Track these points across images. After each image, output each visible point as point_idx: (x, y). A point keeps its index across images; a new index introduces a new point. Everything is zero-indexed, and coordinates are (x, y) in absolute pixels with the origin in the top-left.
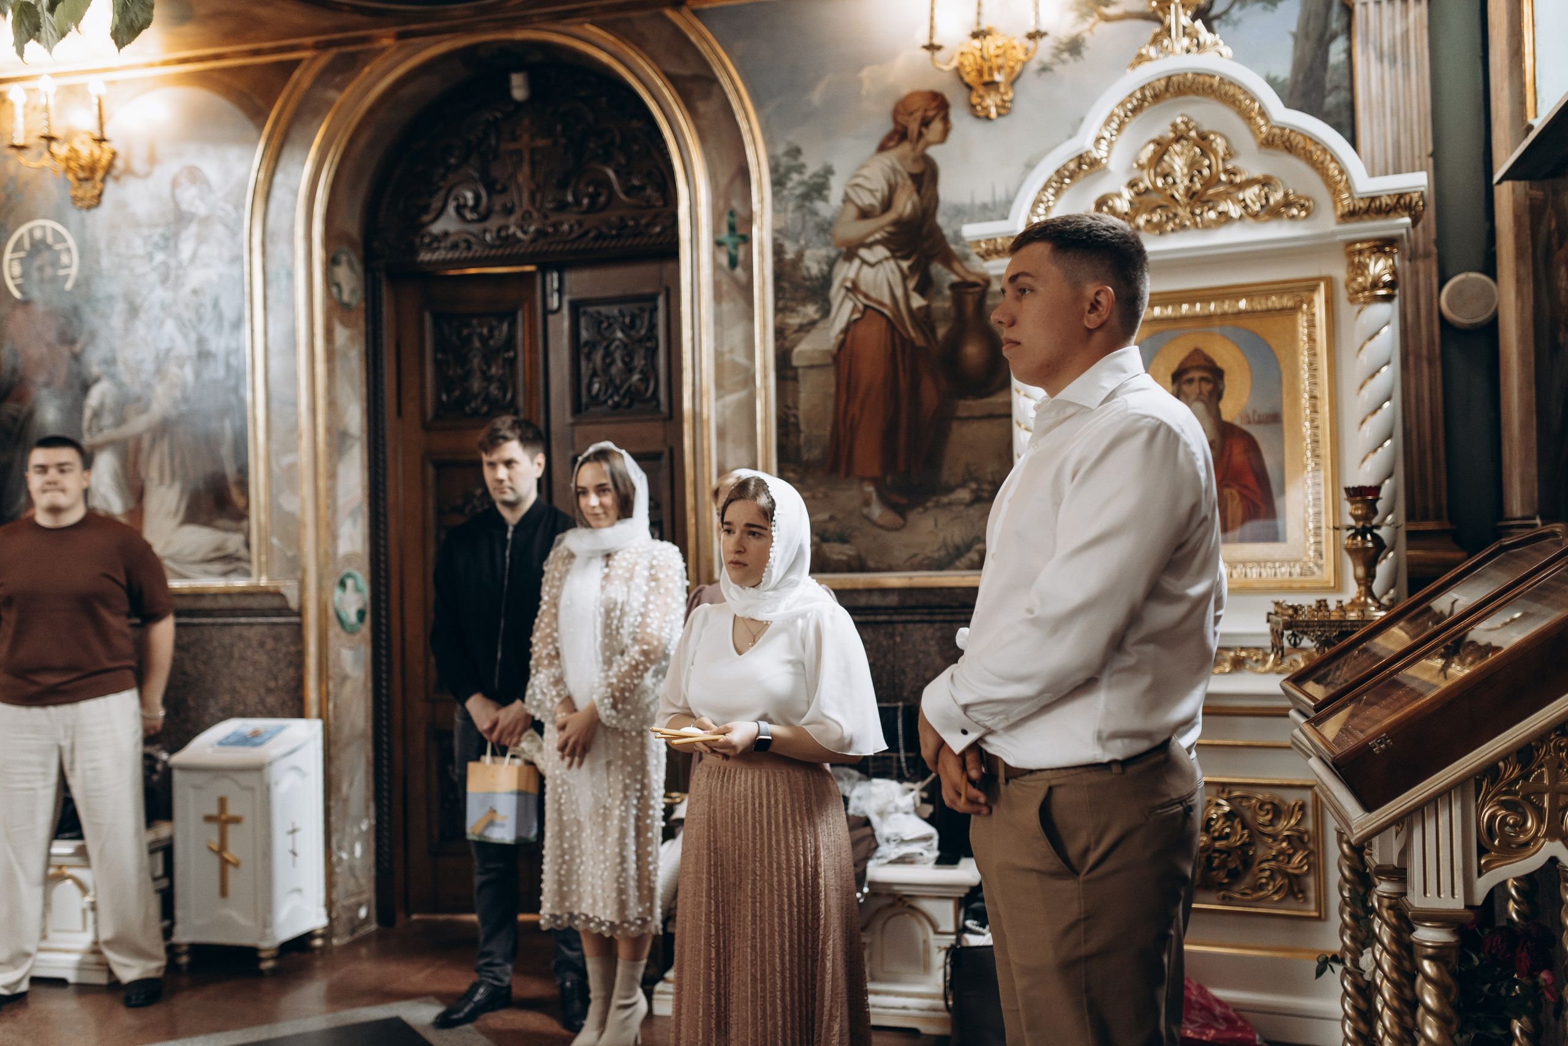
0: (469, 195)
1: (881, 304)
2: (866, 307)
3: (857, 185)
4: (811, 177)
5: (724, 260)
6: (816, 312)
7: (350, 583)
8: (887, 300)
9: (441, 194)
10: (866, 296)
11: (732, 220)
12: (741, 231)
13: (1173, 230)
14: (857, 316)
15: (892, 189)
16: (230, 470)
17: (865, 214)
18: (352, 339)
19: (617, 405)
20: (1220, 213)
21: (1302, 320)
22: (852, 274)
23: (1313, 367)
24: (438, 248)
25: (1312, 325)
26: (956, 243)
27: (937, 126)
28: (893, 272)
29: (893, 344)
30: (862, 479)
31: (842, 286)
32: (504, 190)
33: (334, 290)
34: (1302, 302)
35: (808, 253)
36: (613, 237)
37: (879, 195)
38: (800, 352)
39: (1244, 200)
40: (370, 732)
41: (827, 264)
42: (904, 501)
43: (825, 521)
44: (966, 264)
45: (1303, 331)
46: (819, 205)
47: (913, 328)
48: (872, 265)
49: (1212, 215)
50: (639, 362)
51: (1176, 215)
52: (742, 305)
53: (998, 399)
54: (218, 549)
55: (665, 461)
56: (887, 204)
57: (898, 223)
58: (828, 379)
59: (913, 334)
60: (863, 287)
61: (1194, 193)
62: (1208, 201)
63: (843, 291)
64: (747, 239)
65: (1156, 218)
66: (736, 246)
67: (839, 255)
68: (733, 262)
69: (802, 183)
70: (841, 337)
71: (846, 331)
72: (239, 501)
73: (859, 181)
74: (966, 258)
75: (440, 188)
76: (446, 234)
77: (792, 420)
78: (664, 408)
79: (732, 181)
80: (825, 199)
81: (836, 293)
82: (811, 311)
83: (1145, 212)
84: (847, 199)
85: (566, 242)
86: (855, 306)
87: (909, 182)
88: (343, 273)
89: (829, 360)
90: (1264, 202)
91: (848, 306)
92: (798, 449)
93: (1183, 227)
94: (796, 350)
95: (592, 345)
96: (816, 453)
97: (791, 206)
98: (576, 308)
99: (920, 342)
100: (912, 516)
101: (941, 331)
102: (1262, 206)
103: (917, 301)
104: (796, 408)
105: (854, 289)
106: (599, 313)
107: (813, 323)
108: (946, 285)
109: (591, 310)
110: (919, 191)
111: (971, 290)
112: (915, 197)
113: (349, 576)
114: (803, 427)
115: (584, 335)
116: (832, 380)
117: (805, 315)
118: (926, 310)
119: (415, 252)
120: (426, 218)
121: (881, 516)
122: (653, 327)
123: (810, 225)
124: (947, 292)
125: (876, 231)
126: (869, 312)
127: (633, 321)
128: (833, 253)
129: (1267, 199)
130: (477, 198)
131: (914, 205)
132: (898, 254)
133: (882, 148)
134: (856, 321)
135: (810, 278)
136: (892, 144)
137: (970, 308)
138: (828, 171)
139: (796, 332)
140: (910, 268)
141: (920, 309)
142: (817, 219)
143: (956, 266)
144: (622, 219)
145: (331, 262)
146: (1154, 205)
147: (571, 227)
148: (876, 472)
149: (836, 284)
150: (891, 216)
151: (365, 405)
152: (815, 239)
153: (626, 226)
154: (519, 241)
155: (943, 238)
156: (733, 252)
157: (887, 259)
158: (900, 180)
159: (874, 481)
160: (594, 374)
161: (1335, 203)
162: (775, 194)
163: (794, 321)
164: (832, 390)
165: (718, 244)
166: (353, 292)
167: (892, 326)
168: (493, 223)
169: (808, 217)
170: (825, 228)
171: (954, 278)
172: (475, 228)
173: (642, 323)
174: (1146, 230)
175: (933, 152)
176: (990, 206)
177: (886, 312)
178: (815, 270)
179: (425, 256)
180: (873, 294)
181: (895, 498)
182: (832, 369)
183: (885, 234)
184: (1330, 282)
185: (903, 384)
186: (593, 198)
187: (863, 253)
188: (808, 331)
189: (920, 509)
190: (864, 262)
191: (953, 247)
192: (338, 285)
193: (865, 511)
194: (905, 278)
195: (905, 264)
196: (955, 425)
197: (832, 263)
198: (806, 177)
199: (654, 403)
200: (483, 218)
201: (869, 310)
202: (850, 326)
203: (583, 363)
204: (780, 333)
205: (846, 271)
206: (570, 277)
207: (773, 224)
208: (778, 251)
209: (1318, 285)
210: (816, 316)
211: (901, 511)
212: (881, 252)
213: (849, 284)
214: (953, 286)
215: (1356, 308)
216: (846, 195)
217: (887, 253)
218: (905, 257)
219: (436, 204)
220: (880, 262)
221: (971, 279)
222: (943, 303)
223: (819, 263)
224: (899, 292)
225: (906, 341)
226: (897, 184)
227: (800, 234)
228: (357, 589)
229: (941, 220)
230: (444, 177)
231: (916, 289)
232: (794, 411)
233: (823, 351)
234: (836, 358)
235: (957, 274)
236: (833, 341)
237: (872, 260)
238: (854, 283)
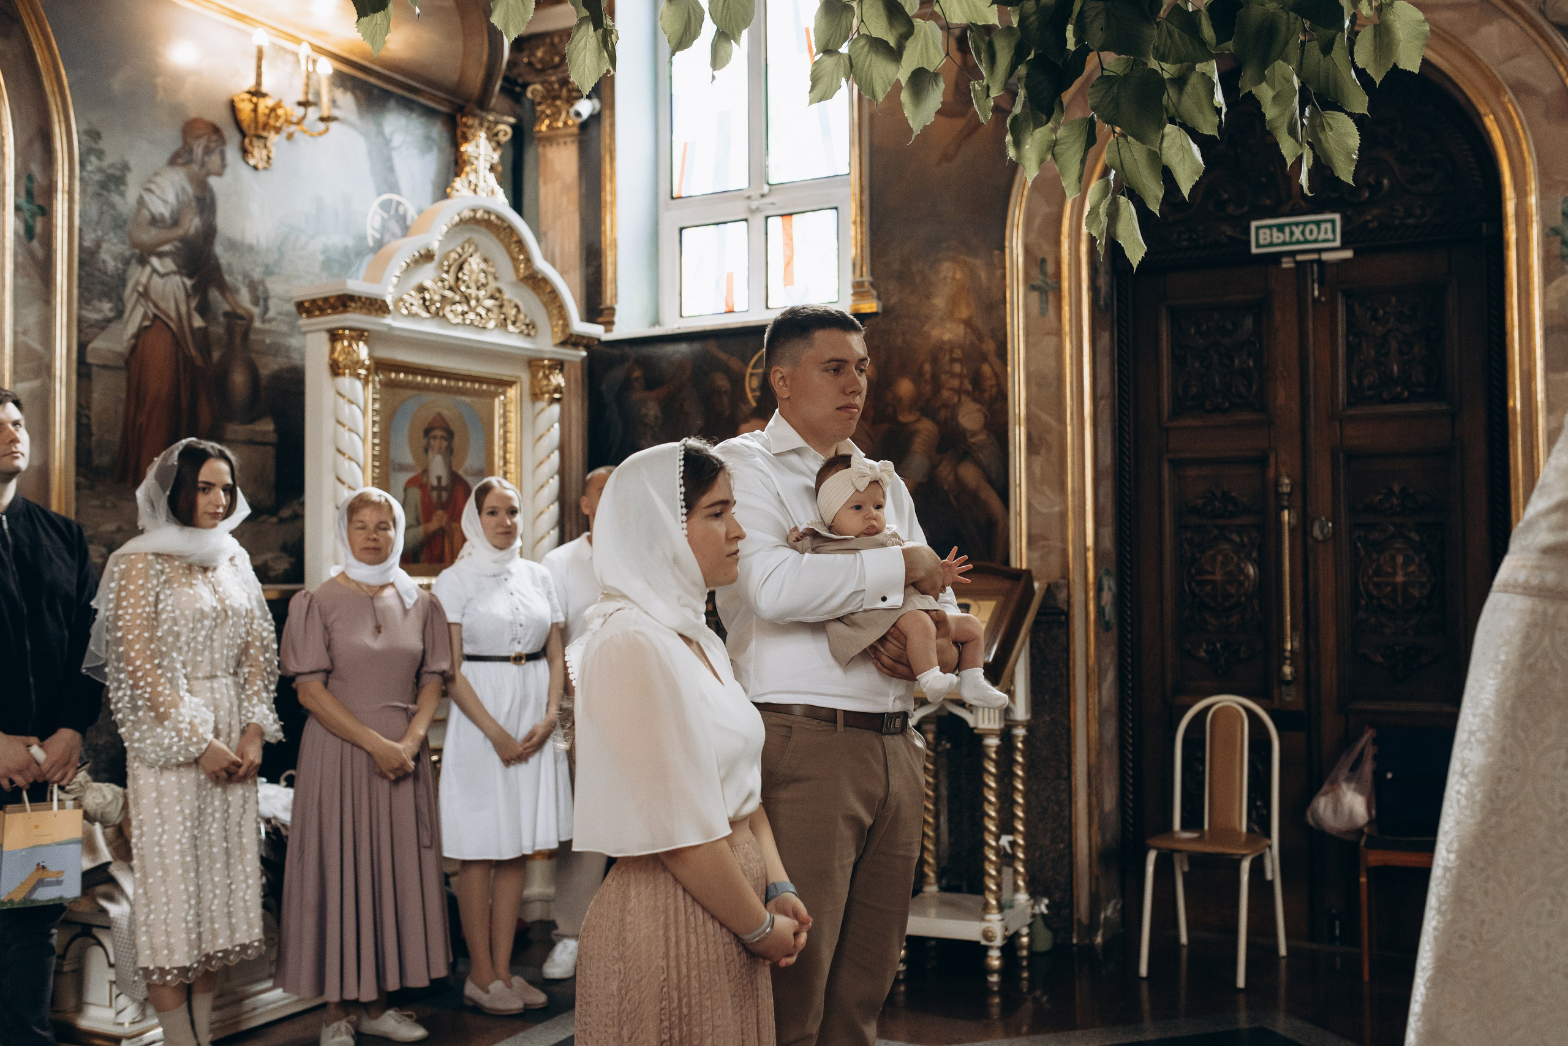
1: (168, 316)
2: (156, 316)
3: (150, 190)
4: (110, 167)
5: (20, 227)
6: (111, 310)
8: (173, 314)
10: (156, 306)
11: (30, 185)
12: (39, 201)
14: (147, 323)
15: (181, 207)
17: (155, 221)
21: (498, 404)
22: (143, 280)
25: (506, 410)
27: (215, 159)
28: (178, 287)
31: (135, 289)
34: (497, 392)
35: (105, 245)
37: (169, 208)
38: (93, 349)
43: (112, 532)
44: (235, 296)
45: (498, 411)
46: (116, 198)
47: (194, 347)
48: (162, 276)
52: (38, 283)
53: (256, 427)
56: (176, 222)
57: (182, 239)
58: (119, 381)
59: (193, 352)
60: (153, 296)
63: (135, 295)
64: (45, 212)
66: (36, 217)
67: (133, 256)
68: (30, 233)
69: (100, 170)
70: (133, 341)
71: (137, 336)
73: (153, 186)
74: (236, 291)
77: (85, 420)
79: (32, 141)
80: (122, 194)
81: (130, 295)
82: (106, 308)
84: (141, 202)
86: (146, 312)
87: (194, 204)
89: (121, 363)
91: (140, 312)
92: (90, 452)
94: (91, 346)
96: (106, 459)
97: (94, 191)
99: (199, 362)
101: (216, 355)
102: (513, 321)
103: (198, 322)
104: (89, 408)
105: (145, 295)
107: (108, 321)
108: (221, 312)
110: (201, 215)
111: (239, 322)
112: (198, 220)
114: (94, 429)
116: (123, 384)
117: (100, 311)
118: (204, 331)
123: (107, 216)
124: (222, 319)
125: (166, 242)
126: (158, 323)
132: (184, 271)
133: (173, 162)
134: (146, 327)
135: (107, 273)
136: (180, 161)
137: (238, 339)
138: (126, 167)
139: (94, 327)
140: (193, 287)
141: (200, 329)
142: (114, 212)
143: (229, 296)
146: (456, 302)
149: (130, 285)
150: (180, 232)
152: (111, 232)
156: (31, 221)
157: (174, 273)
163: (93, 315)
164: (123, 395)
165: (16, 208)
167: (177, 341)
169: (105, 208)
170: (119, 224)
171: (226, 307)
175: (213, 181)
177: (172, 325)
178: (111, 265)
180: (162, 305)
182: (123, 373)
183: (173, 248)
187: (155, 261)
188: (104, 329)
190: (154, 271)
191: (227, 278)
194: (188, 296)
195: (189, 283)
197: (127, 262)
198: (105, 164)
201: (157, 321)
202: (141, 331)
205: (139, 275)
210: (111, 315)
212: (169, 265)
213: (141, 289)
214: (226, 314)
216: (141, 197)
217: (175, 268)
218: (190, 276)
220: (168, 274)
221: (240, 311)
222: (218, 330)
223: (115, 259)
224: (183, 309)
225: (188, 359)
227: (97, 224)
229: (219, 249)
231: (197, 310)
232: (86, 411)
233: (116, 352)
234: (128, 362)
235: (229, 303)
236: (125, 344)
237: (161, 270)
238: (146, 288)
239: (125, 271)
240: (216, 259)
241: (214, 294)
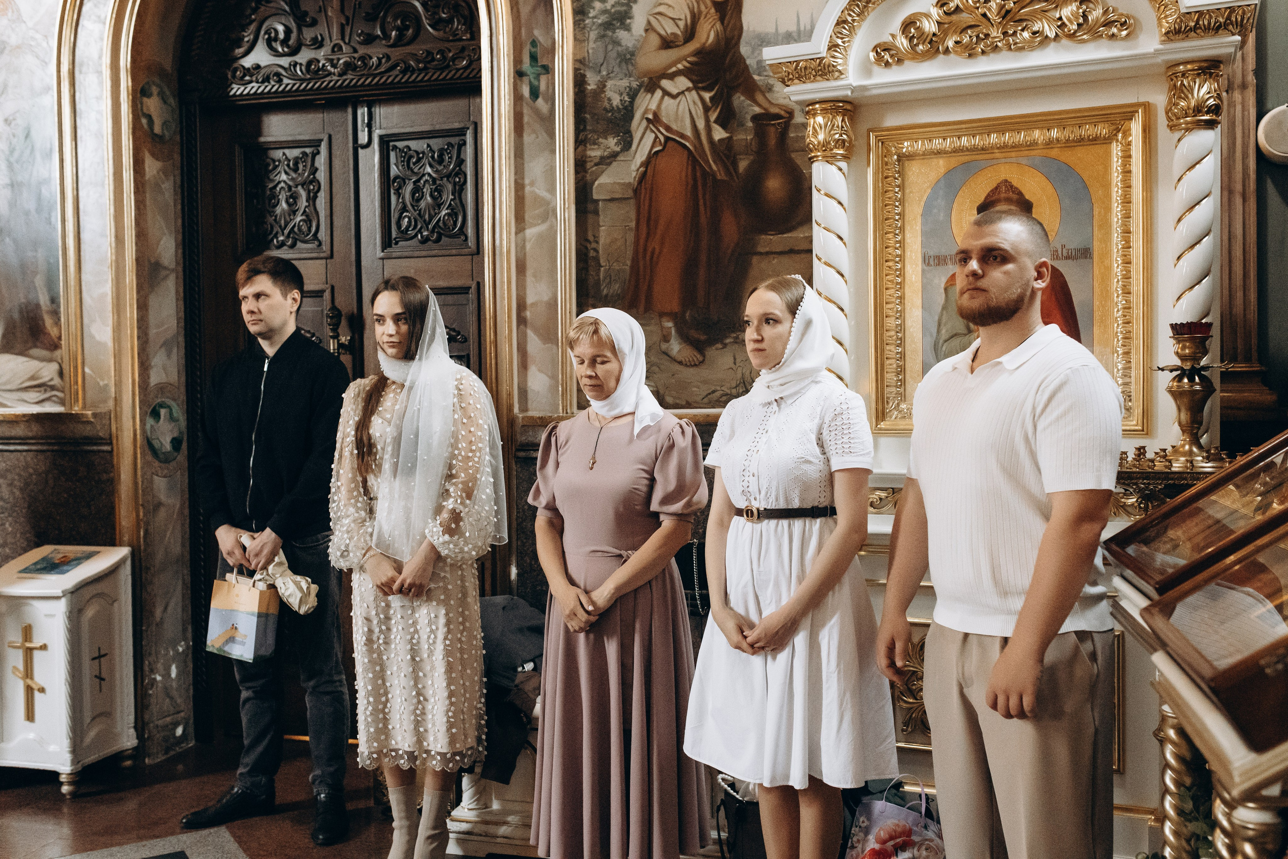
0: (281, 28)
1: (682, 136)
2: (667, 139)
3: (660, 14)
4: (613, 6)
5: (526, 91)
6: (617, 144)
7: (163, 412)
8: (689, 132)
9: (253, 27)
10: (668, 129)
11: (533, 50)
12: (543, 61)
13: (983, 52)
14: (658, 148)
15: (695, 17)
16: (44, 300)
17: (667, 43)
18: (164, 171)
19: (425, 241)
20: (1034, 33)
21: (1116, 150)
22: (653, 106)
23: (1127, 201)
24: (251, 82)
25: (1127, 156)
26: (759, 75)
28: (694, 103)
29: (695, 179)
30: (662, 315)
31: (643, 117)
32: (314, 23)
33: (144, 121)
34: (1118, 130)
35: (609, 84)
36: (421, 70)
37: (681, 24)
38: (601, 185)
39: (1060, 19)
40: (187, 557)
41: (628, 95)
42: (703, 337)
44: (767, 95)
45: (1116, 163)
46: (621, 34)
47: (714, 162)
48: (674, 97)
49: (1026, 34)
50: (448, 196)
51: (987, 36)
52: (543, 136)
53: (799, 234)
54: (32, 378)
55: (472, 295)
56: (690, 34)
57: (698, 53)
58: (628, 212)
59: (714, 167)
60: (664, 120)
61: (1008, 12)
62: (1021, 20)
63: (645, 123)
64: (548, 70)
65: (966, 40)
66: (538, 77)
67: (640, 86)
68: (535, 93)
69: (605, 12)
70: (642, 169)
71: (646, 164)
72: (53, 332)
73: (661, 9)
74: (770, 88)
75: (252, 22)
76: (258, 67)
77: (592, 254)
78: (471, 242)
79: (534, 10)
80: (628, 29)
81: (638, 125)
82: (612, 143)
83: (955, 32)
84: (649, 28)
85: (375, 76)
86: (657, 137)
87: (713, 11)
88: (153, 104)
89: (630, 193)
90: (1081, 20)
91: (650, 138)
92: (598, 283)
93: (995, 48)
94: (596, 183)
95: (402, 181)
96: (616, 287)
97: (593, 35)
98: (385, 142)
99: (721, 176)
100: (711, 352)
101: (743, 165)
102: (1079, 25)
103: (719, 134)
104: (597, 242)
105: (655, 121)
106: (408, 147)
107: (614, 156)
108: (749, 117)
109: (401, 144)
110: (722, 20)
111: (774, 122)
112: (718, 25)
113: (162, 405)
114: (603, 261)
115: (394, 171)
116: (633, 215)
117: (606, 147)
118: (728, 142)
119: (228, 86)
120: (239, 51)
121: (679, 351)
122: (461, 162)
123: (613, 54)
124: (750, 124)
125: (679, 61)
126: (670, 144)
127: (441, 156)
128: (635, 84)
129: (1085, 16)
130: (288, 31)
131: (717, 35)
132: (700, 85)
134: (657, 153)
135: (612, 110)
137: (772, 141)
138: (631, 1)
139: (596, 165)
140: (711, 99)
141: (722, 141)
142: (620, 49)
143: (760, 98)
144: (429, 53)
145: (139, 93)
146: (964, 26)
147: (380, 59)
148: (675, 306)
149: (638, 115)
150: (693, 46)
151: (180, 237)
152: (616, 69)
153: (433, 60)
154: (330, 74)
155: (746, 67)
156: (536, 83)
157: (688, 89)
158: (703, 7)
159: (673, 316)
160: (404, 209)
161: (1159, 19)
162: (576, 23)
163: (595, 153)
164: (633, 224)
165: (519, 74)
166: (165, 124)
167: (693, 159)
168: (304, 56)
169: (610, 47)
170: (627, 58)
171: (757, 110)
172: (285, 61)
173: (450, 158)
174: (956, 52)
176: (795, 35)
177: (687, 144)
178: (616, 101)
179: (237, 89)
180: (674, 127)
181: (694, 334)
182: (632, 202)
183: (687, 65)
184: (1147, 107)
185: (703, 220)
186: (401, 31)
187: (665, 83)
188: (610, 164)
189: (719, 346)
190: (666, 93)
191: (756, 77)
192: (149, 117)
193: (664, 346)
194: (706, 110)
195: (707, 96)
196: (755, 260)
197: (633, 95)
198: (608, 6)
199: (463, 238)
200: (294, 52)
202: (652, 157)
203: (393, 198)
204: (580, 165)
205: (647, 103)
206: (380, 112)
207: (574, 54)
208: (579, 82)
209: (1137, 112)
210: (618, 149)
211: (699, 347)
212: (683, 82)
213: (650, 116)
214: (756, 118)
215: (1177, 135)
216: (649, 23)
217: (690, 85)
218: (707, 89)
219: (248, 38)
220: (683, 92)
221: (774, 110)
222: (745, 136)
223: (621, 94)
224: (701, 124)
225: (707, 175)
226: (700, 12)
227: (602, 65)
228: (172, 418)
230: (255, 10)
231: (715, 122)
232: (594, 245)
233: (623, 184)
234: (636, 191)
235: (760, 105)
236: (634, 174)
237: (674, 91)
238: (655, 114)
239: (632, 103)
240: (742, 60)
241: (739, 100)
